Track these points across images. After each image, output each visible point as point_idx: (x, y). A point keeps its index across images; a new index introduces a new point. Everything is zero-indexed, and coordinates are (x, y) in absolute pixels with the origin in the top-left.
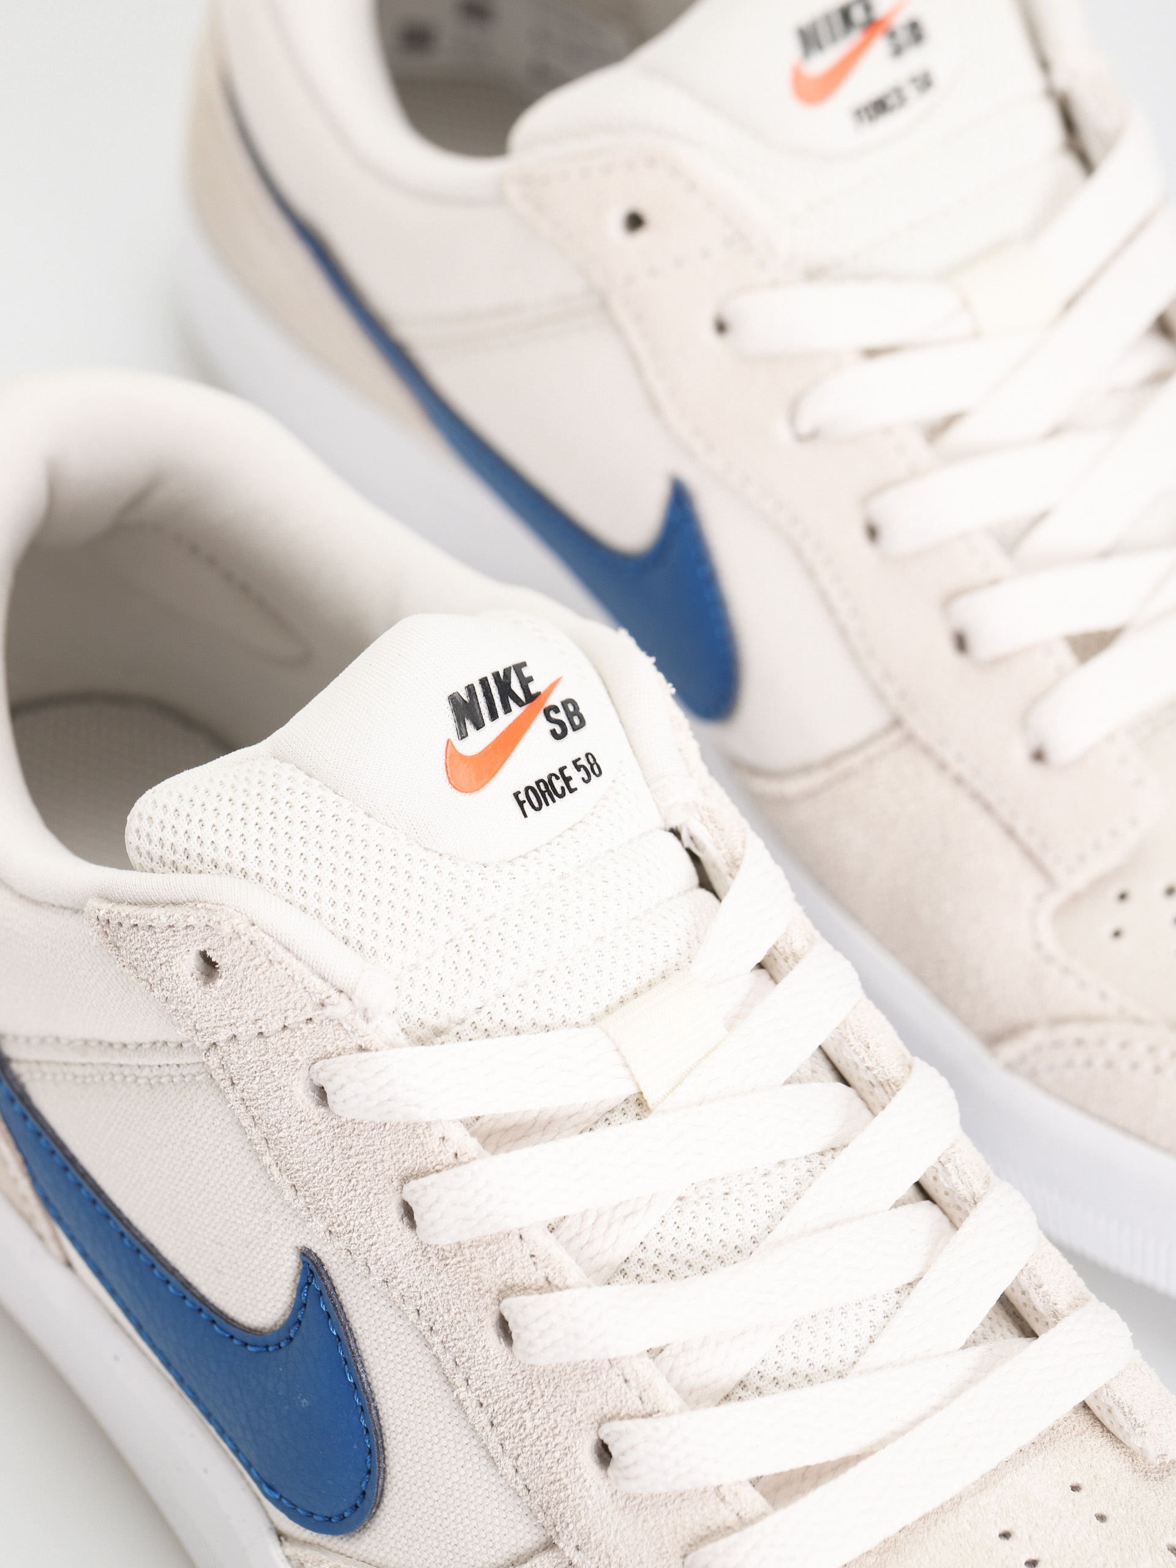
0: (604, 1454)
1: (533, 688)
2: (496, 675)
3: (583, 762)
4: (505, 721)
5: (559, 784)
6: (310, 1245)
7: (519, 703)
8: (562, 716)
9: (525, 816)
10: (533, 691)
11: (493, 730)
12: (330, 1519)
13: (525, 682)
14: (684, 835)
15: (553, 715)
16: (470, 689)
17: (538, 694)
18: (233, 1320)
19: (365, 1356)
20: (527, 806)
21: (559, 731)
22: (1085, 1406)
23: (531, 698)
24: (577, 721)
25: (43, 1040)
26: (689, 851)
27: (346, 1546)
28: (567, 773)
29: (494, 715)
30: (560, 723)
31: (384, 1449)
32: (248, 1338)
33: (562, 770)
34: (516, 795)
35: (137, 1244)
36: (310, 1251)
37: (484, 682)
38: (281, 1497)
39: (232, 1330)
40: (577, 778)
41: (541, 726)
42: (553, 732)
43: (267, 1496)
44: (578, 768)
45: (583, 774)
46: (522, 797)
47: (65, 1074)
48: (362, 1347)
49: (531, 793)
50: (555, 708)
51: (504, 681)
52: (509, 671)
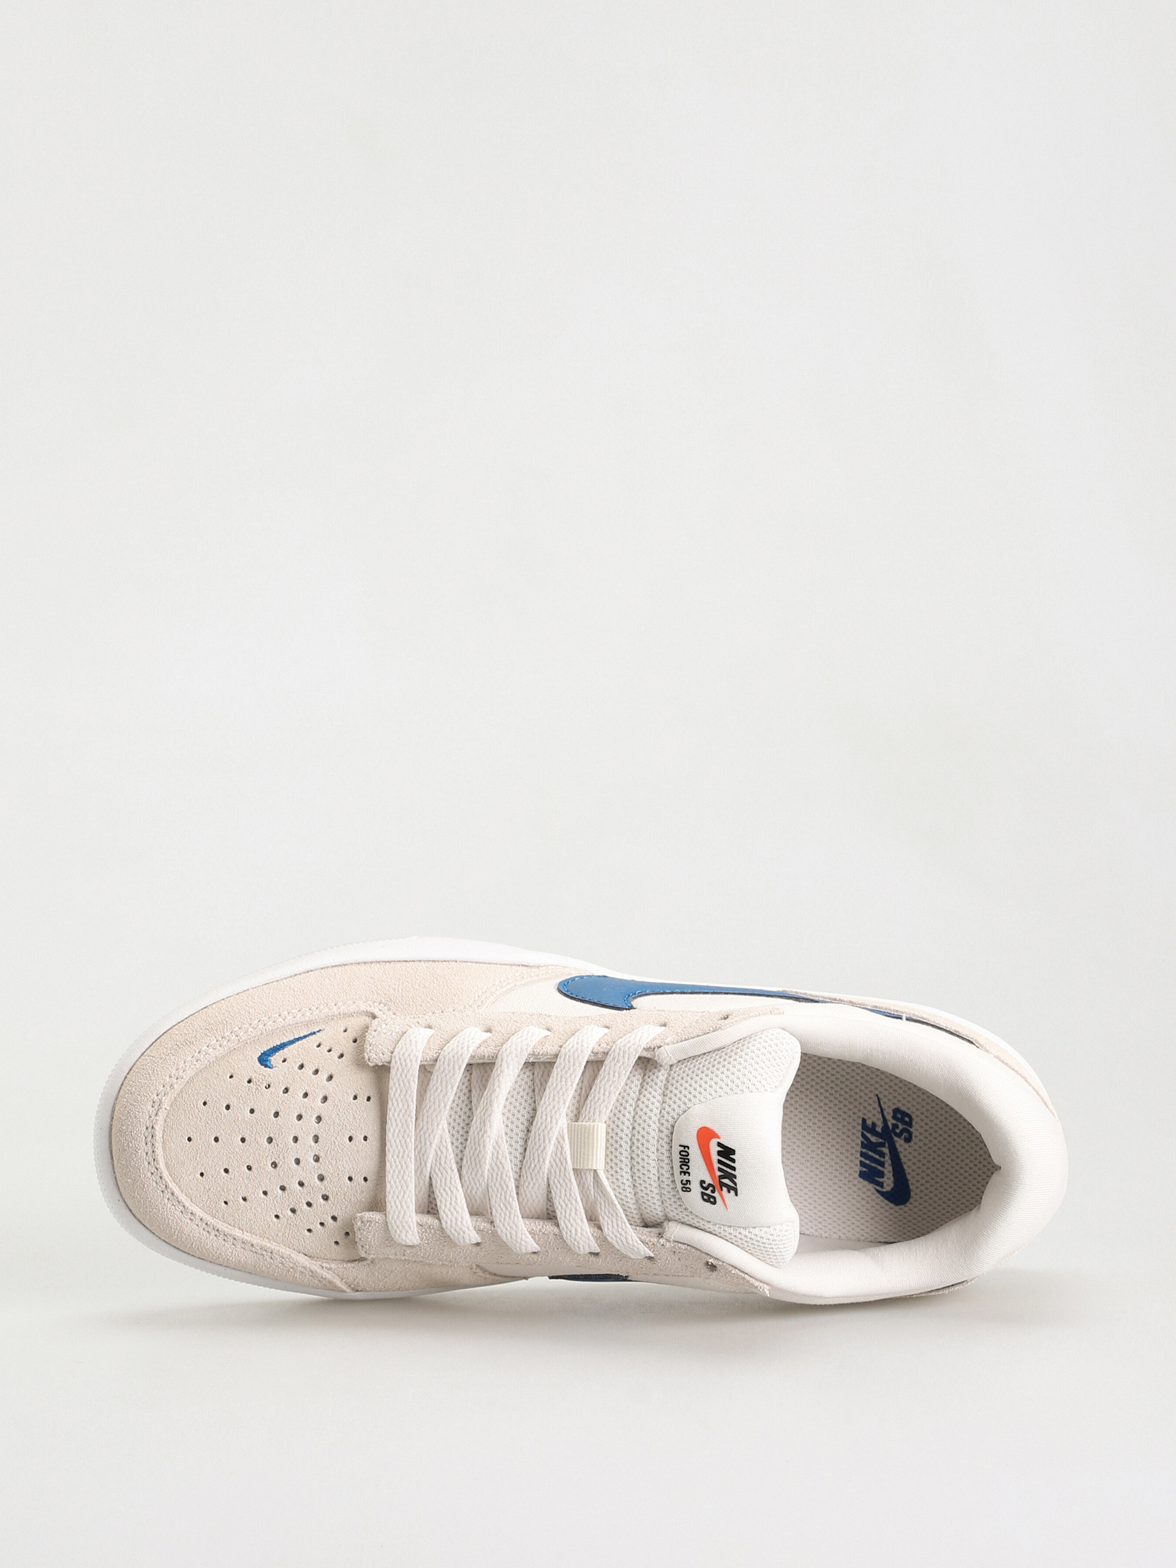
1: (725, 1189)
2: (735, 1177)
3: (688, 1186)
4: (716, 1165)
5: (685, 1168)
9: (680, 1146)
11: (715, 1158)
13: (729, 1188)
16: (734, 1161)
17: (722, 1189)
20: (683, 1149)
23: (722, 1185)
28: (687, 1175)
30: (707, 1189)
40: (685, 1178)
41: (709, 1180)
44: (687, 1182)
45: (684, 1182)
49: (686, 1154)
50: (713, 1191)
51: (732, 1177)
52: (735, 1184)
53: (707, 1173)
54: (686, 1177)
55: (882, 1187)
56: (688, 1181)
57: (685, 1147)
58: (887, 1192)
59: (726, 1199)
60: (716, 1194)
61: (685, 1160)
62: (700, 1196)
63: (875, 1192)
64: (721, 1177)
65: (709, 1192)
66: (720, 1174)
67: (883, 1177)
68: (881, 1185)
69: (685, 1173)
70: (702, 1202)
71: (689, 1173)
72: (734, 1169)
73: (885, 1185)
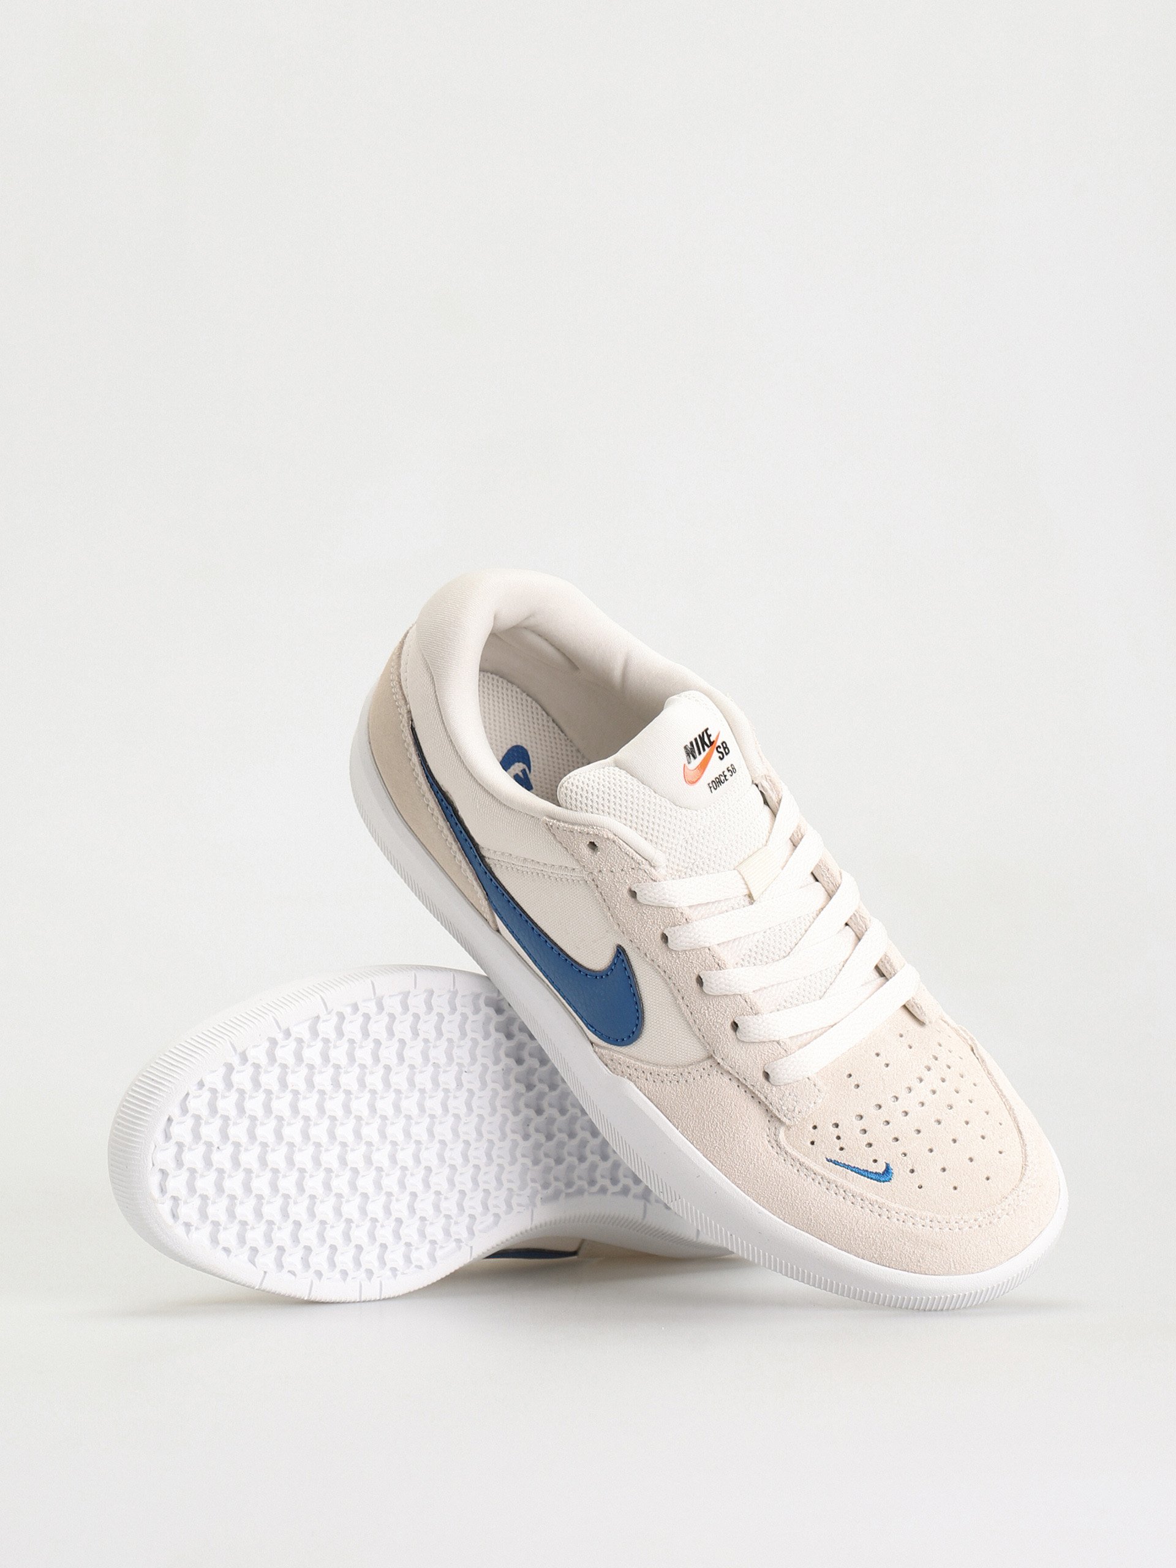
0: (735, 1026)
1: (712, 739)
2: (699, 736)
3: (730, 768)
4: (704, 754)
5: (722, 778)
6: (621, 944)
7: (708, 746)
8: (722, 750)
9: (712, 792)
10: (712, 740)
11: (700, 758)
12: (617, 1040)
13: (709, 736)
14: (759, 786)
15: (719, 750)
16: (691, 743)
17: (714, 741)
18: (581, 965)
19: (640, 984)
20: (712, 788)
21: (721, 757)
22: (905, 1007)
23: (712, 743)
24: (727, 751)
25: (503, 854)
26: (761, 792)
27: (621, 1049)
28: (725, 774)
29: (700, 753)
30: (721, 753)
31: (644, 1018)
32: (588, 973)
33: (723, 772)
34: (709, 784)
35: (540, 933)
36: (621, 946)
37: (696, 739)
38: (595, 1030)
39: (581, 969)
40: (728, 774)
41: (716, 755)
42: (720, 757)
43: (589, 1029)
44: (729, 771)
45: (730, 773)
46: (711, 785)
47: (512, 868)
48: (639, 981)
49: (713, 783)
50: (719, 747)
51: (702, 738)
52: (703, 733)
53: (713, 759)
55: (524, 770)
58: (524, 763)
59: (717, 735)
60: (719, 744)
61: (718, 782)
62: (729, 755)
63: (532, 771)
66: (706, 749)
67: (517, 774)
68: (524, 771)
69: (725, 776)
70: (731, 751)
73: (522, 769)
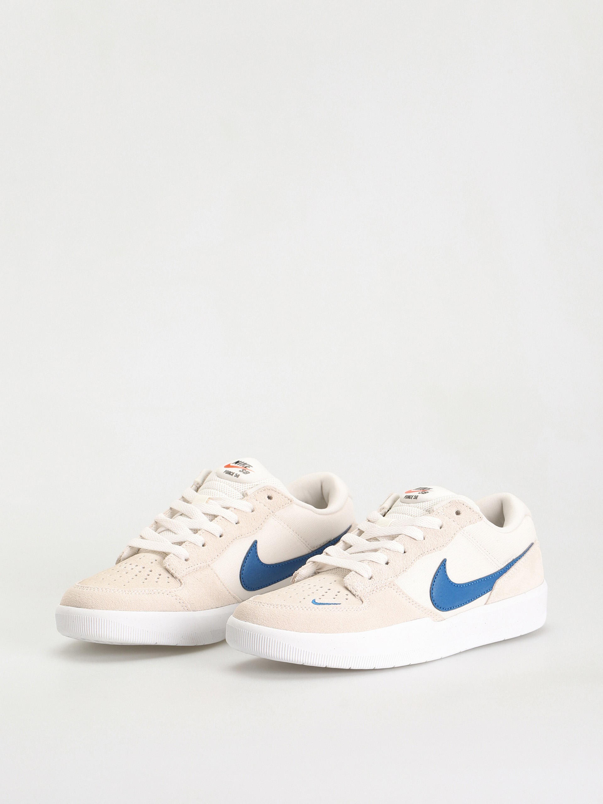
11: (236, 465)
23: (246, 468)
51: (246, 464)
52: (248, 465)
53: (238, 469)
54: (234, 475)
56: (236, 474)
57: (225, 471)
59: (251, 469)
60: (247, 470)
61: (229, 473)
64: (243, 466)
65: (244, 471)
66: (241, 466)
69: (233, 474)
70: (246, 475)
71: (234, 473)
72: (243, 462)
